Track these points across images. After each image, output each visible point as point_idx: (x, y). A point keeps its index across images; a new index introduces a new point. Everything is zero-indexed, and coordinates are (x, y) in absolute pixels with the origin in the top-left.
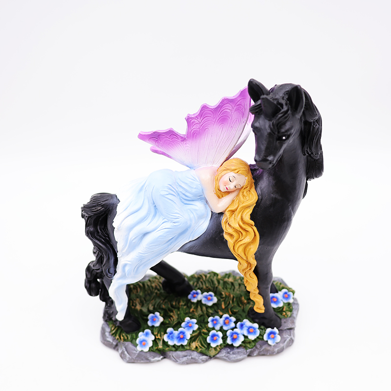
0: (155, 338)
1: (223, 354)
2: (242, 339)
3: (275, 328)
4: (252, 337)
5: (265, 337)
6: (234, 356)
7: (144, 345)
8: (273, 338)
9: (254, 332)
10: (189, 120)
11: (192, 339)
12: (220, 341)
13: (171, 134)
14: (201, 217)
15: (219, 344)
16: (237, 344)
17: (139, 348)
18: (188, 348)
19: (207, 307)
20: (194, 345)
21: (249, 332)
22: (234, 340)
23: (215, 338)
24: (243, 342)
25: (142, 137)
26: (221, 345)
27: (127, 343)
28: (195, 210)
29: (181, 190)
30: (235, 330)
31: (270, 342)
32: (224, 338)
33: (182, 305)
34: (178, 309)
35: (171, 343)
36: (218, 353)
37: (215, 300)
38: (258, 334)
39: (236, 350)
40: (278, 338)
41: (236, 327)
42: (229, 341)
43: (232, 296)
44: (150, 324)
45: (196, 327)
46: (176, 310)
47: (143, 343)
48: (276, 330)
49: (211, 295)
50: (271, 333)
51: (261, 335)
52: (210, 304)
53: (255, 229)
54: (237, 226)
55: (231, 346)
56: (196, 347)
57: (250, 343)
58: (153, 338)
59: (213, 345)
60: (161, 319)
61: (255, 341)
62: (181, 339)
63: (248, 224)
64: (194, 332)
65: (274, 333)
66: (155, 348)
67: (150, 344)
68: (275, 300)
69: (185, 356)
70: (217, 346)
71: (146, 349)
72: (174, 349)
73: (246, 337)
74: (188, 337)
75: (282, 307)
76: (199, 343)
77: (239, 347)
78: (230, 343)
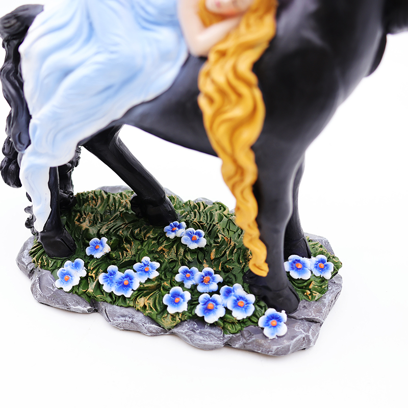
0: (87, 274)
1: (184, 329)
2: (221, 312)
3: (283, 312)
4: (238, 315)
5: (261, 322)
6: (201, 338)
7: (67, 281)
8: (275, 326)
9: (246, 309)
11: (141, 291)
12: (184, 307)
14: (165, 57)
15: (180, 311)
16: (211, 319)
17: (58, 284)
18: (132, 304)
19: (187, 250)
20: (142, 301)
21: (236, 305)
22: (207, 310)
23: (177, 300)
24: (221, 318)
26: (183, 313)
27: (45, 272)
30: (215, 296)
31: (267, 331)
32: (193, 304)
33: (149, 238)
34: (142, 242)
35: (106, 288)
36: (176, 326)
37: (203, 242)
38: (250, 313)
39: (207, 330)
40: (283, 329)
41: (218, 292)
42: (198, 311)
43: (232, 244)
44: (88, 251)
45: (155, 274)
46: (138, 242)
47: (66, 276)
48: (283, 315)
49: (199, 235)
50: (273, 317)
51: (255, 316)
52: (193, 246)
55: (201, 321)
56: (145, 307)
57: (233, 323)
58: (84, 274)
59: (171, 310)
60: (107, 249)
61: (242, 322)
62: (126, 287)
64: (149, 280)
65: (278, 319)
66: (81, 290)
67: (76, 281)
68: (300, 266)
69: (123, 316)
70: (178, 313)
71: (67, 288)
72: (109, 299)
73: (228, 311)
74: (136, 286)
75: (306, 281)
76: (151, 302)
77: (213, 325)
78: (200, 314)
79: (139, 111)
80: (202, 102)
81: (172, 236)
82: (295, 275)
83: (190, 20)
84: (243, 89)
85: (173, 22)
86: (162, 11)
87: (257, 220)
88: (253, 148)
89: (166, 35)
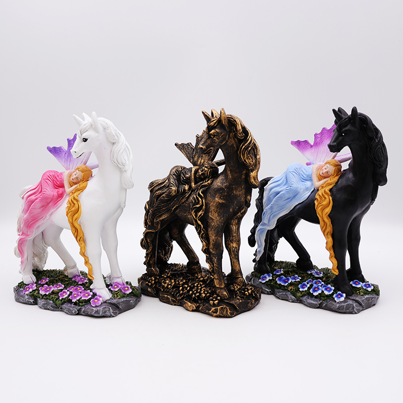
1: (305, 297)
2: (320, 292)
4: (326, 293)
5: (334, 296)
7: (264, 280)
8: (339, 297)
9: (329, 291)
10: (316, 135)
11: (291, 284)
12: (306, 289)
13: (306, 142)
14: (307, 189)
16: (315, 294)
17: (260, 280)
18: (286, 288)
19: (314, 276)
20: (290, 288)
21: (326, 290)
22: (314, 291)
23: (304, 287)
24: (319, 294)
25: (293, 143)
26: (305, 291)
27: (256, 278)
28: (305, 184)
29: (302, 173)
31: (336, 299)
32: (309, 288)
35: (278, 282)
36: (302, 297)
37: (321, 275)
38: (331, 293)
39: (313, 298)
40: (342, 299)
41: (321, 286)
42: (311, 291)
44: (275, 272)
45: (298, 280)
47: (264, 278)
48: (344, 295)
49: (320, 273)
50: (339, 294)
51: (333, 294)
52: (317, 276)
53: (331, 198)
54: (321, 194)
55: (311, 295)
56: (291, 289)
58: (271, 278)
59: (301, 290)
60: (282, 272)
61: (327, 296)
62: (286, 282)
63: (327, 194)
64: (295, 282)
65: (342, 296)
67: (267, 280)
68: (357, 283)
69: (282, 292)
70: (303, 291)
71: (263, 282)
72: (278, 287)
73: (323, 292)
74: (290, 282)
75: (358, 288)
76: (294, 288)
77: (316, 297)
78: (311, 292)
79: (298, 207)
80: (316, 202)
81: (309, 273)
82: (354, 285)
83: (315, 179)
84: (326, 196)
85: (311, 180)
86: (308, 176)
87: (333, 246)
88: (329, 216)
89: (308, 184)
